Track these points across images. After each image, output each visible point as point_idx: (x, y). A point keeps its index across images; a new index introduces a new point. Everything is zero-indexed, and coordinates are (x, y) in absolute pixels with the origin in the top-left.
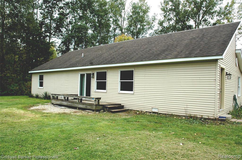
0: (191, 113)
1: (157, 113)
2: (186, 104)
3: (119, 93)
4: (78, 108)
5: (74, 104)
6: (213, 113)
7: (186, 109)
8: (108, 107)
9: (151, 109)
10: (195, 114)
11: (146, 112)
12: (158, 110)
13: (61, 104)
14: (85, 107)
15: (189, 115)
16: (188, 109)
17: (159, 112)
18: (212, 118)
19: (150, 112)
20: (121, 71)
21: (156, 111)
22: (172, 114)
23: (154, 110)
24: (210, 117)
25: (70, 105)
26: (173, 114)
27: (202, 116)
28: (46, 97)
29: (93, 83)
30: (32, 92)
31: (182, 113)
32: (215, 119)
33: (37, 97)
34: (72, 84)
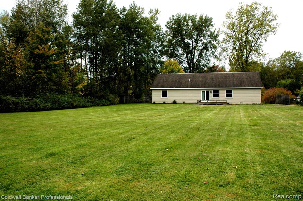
3: (226, 98)
17: (243, 104)
20: (226, 91)
23: (241, 103)
24: (259, 104)
26: (248, 104)
28: (175, 102)
29: (211, 95)
30: (153, 101)
31: (251, 103)
32: (261, 104)
33: (164, 103)
34: (196, 95)
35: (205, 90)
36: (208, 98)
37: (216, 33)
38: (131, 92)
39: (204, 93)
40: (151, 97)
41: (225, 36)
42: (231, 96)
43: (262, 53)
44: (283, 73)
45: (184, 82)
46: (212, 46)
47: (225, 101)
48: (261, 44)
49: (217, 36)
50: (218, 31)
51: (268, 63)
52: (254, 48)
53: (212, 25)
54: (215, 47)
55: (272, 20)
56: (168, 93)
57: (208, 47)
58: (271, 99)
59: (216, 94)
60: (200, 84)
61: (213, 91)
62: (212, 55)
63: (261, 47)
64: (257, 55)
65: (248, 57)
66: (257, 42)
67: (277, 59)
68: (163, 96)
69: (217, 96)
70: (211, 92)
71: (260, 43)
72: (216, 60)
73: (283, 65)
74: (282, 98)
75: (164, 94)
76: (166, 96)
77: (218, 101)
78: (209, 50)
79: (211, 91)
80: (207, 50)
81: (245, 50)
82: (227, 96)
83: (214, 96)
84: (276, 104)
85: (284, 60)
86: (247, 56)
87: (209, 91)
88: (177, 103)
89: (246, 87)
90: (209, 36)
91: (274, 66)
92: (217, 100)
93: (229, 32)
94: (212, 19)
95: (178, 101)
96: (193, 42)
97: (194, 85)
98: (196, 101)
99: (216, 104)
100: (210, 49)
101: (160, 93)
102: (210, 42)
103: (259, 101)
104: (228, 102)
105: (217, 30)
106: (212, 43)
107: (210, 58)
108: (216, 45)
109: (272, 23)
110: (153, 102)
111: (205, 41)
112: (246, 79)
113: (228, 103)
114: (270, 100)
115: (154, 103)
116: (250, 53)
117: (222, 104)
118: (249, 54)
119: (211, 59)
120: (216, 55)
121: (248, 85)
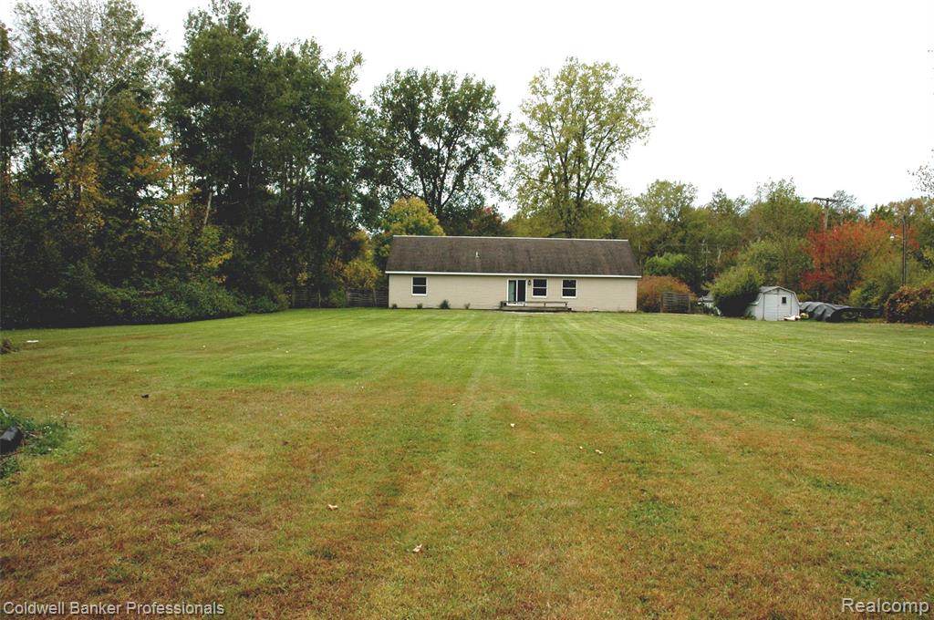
3: (561, 298)
20: (563, 281)
23: (595, 310)
28: (445, 306)
29: (529, 290)
30: (391, 302)
31: (616, 310)
32: (636, 312)
33: (420, 307)
34: (496, 290)
35: (517, 280)
36: (522, 298)
37: (501, 125)
38: (305, 278)
39: (513, 285)
40: (386, 292)
41: (524, 138)
42: (573, 293)
43: (612, 184)
44: (655, 236)
45: (464, 258)
46: (490, 160)
47: (564, 305)
48: (614, 165)
49: (502, 133)
50: (506, 123)
51: (617, 209)
52: (596, 174)
53: (493, 106)
54: (497, 164)
55: (640, 109)
56: (429, 284)
57: (481, 163)
58: (647, 302)
59: (540, 289)
60: (504, 265)
61: (534, 280)
62: (488, 184)
63: (613, 171)
64: (602, 191)
65: (583, 194)
66: (603, 159)
67: (637, 199)
68: (416, 290)
69: (544, 293)
70: (529, 284)
71: (611, 163)
72: (498, 196)
73: (654, 217)
74: (675, 300)
75: (420, 286)
76: (423, 290)
77: (547, 305)
78: (482, 170)
79: (530, 281)
80: (477, 170)
81: (575, 176)
82: (566, 293)
83: (536, 293)
84: (664, 312)
85: (656, 203)
86: (581, 191)
87: (525, 281)
88: (451, 307)
90: (483, 133)
91: (630, 215)
92: (545, 303)
93: (535, 127)
94: (494, 92)
95: (451, 303)
96: (441, 145)
97: (489, 266)
98: (496, 304)
99: (542, 311)
100: (484, 168)
101: (410, 284)
102: (484, 149)
103: (632, 304)
104: (569, 306)
105: (503, 119)
106: (490, 151)
107: (482, 191)
108: (501, 157)
109: (642, 117)
110: (390, 306)
111: (472, 146)
112: (604, 255)
113: (570, 310)
114: (644, 304)
115: (395, 307)
116: (587, 185)
117: (557, 310)
118: (586, 187)
119: (486, 193)
120: (499, 186)
121: (610, 269)
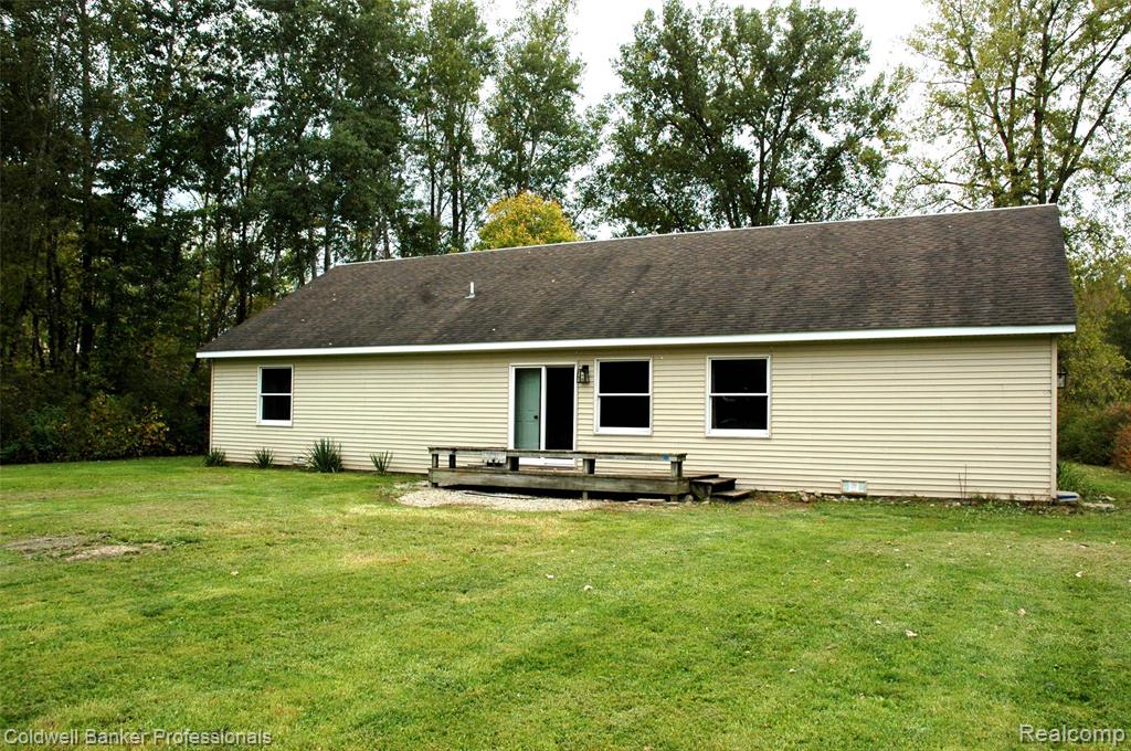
0: (981, 490)
1: (864, 496)
2: (963, 464)
3: (707, 438)
4: (585, 495)
5: (569, 480)
6: (1047, 486)
7: (962, 477)
8: (710, 484)
9: (838, 486)
10: (991, 491)
11: (823, 494)
12: (863, 485)
13: (489, 484)
14: (628, 490)
15: (974, 496)
16: (968, 477)
17: (870, 494)
18: (1044, 499)
19: (837, 496)
21: (857, 489)
22: (915, 497)
23: (851, 489)
24: (1036, 499)
25: (546, 484)
26: (919, 495)
27: (1012, 495)
28: (327, 461)
29: (587, 403)
30: (215, 442)
31: (949, 490)
32: (1054, 503)
33: (264, 463)
34: (474, 406)
36: (560, 436)
39: (529, 386)
42: (753, 415)
47: (663, 469)
56: (300, 389)
59: (626, 399)
61: (603, 365)
68: (269, 410)
70: (584, 383)
75: (276, 398)
76: (283, 410)
79: (585, 369)
82: (722, 415)
83: (612, 414)
87: (569, 370)
89: (897, 327)
95: (346, 452)
96: (766, 147)
101: (255, 389)
115: (218, 459)
